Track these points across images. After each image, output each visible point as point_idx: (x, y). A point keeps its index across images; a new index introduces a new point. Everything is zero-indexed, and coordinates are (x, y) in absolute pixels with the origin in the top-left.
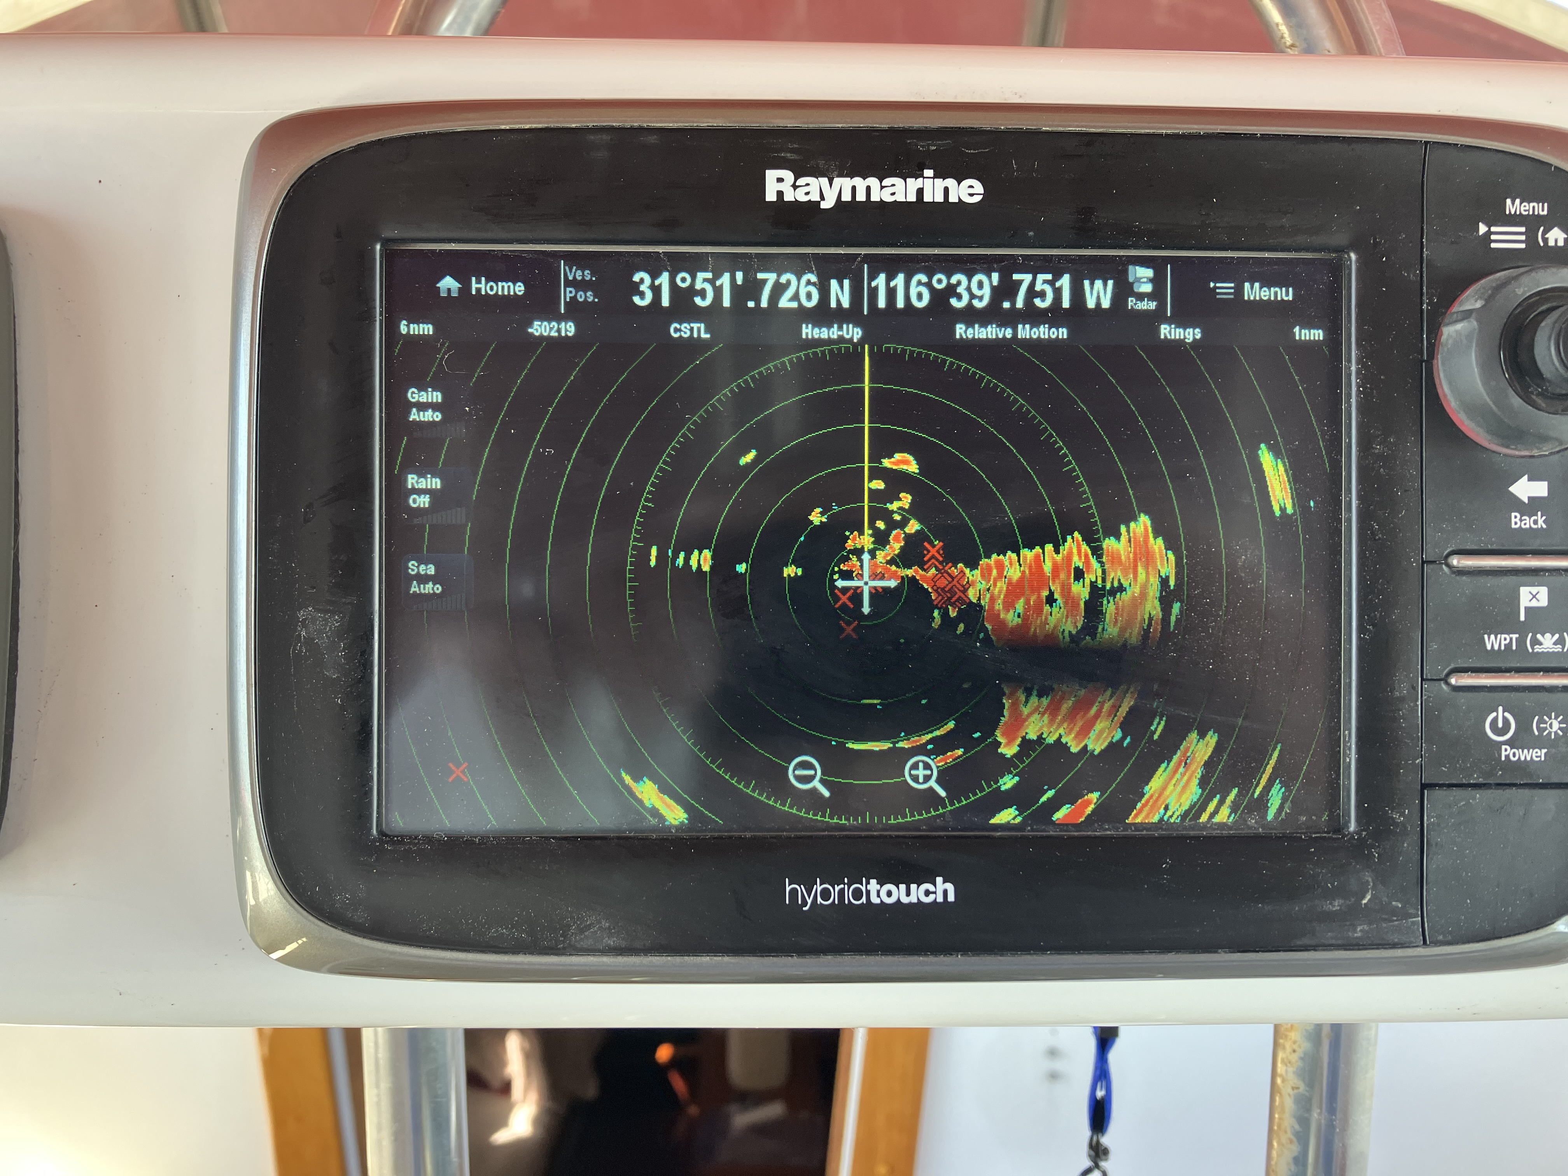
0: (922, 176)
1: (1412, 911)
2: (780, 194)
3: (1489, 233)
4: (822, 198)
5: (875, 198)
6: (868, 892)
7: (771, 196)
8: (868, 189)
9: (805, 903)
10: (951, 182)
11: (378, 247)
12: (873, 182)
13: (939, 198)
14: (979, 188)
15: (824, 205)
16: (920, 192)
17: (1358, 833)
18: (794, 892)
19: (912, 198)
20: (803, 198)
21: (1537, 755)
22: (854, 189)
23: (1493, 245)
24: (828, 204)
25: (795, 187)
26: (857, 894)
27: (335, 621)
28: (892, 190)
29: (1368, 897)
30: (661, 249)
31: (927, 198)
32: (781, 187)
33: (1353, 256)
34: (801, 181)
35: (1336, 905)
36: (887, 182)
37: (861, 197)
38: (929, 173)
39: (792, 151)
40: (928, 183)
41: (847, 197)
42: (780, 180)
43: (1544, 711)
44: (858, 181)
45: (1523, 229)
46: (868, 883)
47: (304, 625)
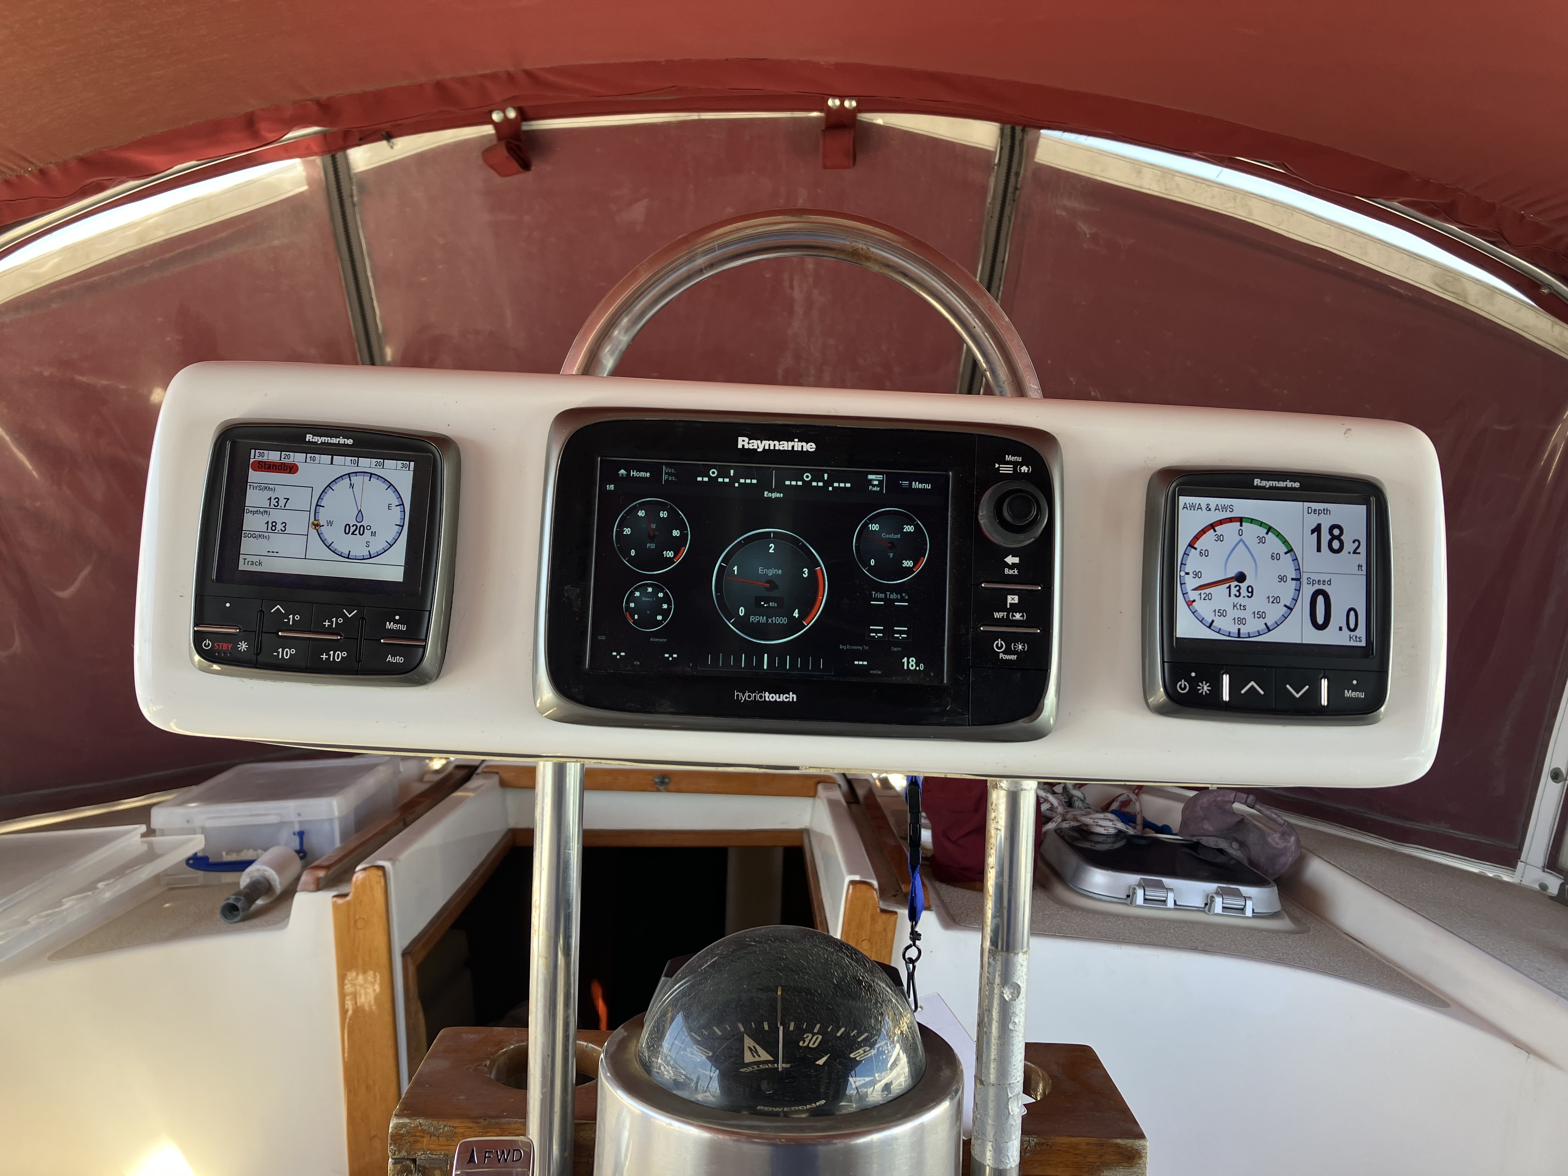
0: (794, 441)
1: (965, 713)
2: (743, 446)
3: (999, 467)
4: (758, 448)
5: (777, 448)
6: (765, 697)
7: (740, 446)
8: (775, 445)
9: (742, 699)
10: (804, 444)
11: (599, 459)
12: (776, 443)
13: (800, 449)
14: (814, 446)
15: (758, 450)
16: (793, 447)
17: (947, 684)
18: (738, 695)
19: (790, 449)
20: (752, 448)
21: (1014, 657)
22: (769, 445)
23: (1001, 472)
24: (760, 450)
25: (749, 443)
26: (761, 697)
27: (578, 591)
28: (783, 446)
29: (949, 707)
30: (700, 463)
31: (795, 449)
32: (743, 443)
33: (950, 473)
34: (751, 441)
35: (937, 710)
36: (781, 443)
37: (772, 448)
38: (796, 440)
39: (748, 431)
40: (796, 443)
41: (767, 448)
42: (743, 441)
43: (1016, 642)
44: (771, 442)
45: (1012, 466)
46: (765, 693)
47: (567, 592)
